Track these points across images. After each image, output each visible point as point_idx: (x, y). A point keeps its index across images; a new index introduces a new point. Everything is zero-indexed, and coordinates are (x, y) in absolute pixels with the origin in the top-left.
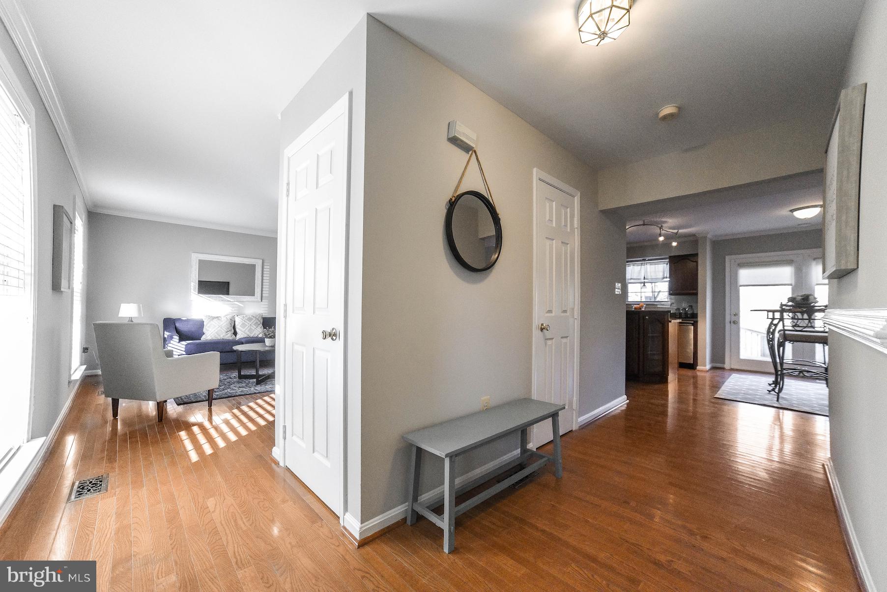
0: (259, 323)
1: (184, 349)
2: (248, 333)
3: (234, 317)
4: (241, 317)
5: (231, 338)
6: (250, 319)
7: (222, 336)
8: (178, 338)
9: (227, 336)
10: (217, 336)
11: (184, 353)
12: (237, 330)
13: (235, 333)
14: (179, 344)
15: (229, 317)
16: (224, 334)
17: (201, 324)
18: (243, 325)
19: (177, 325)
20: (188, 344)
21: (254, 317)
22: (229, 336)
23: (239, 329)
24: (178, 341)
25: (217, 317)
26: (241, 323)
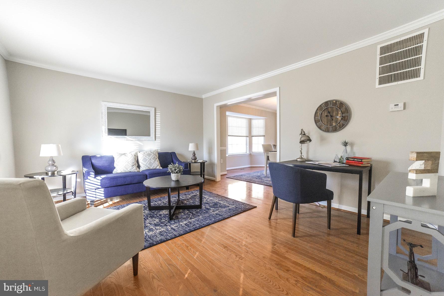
0: (156, 157)
1: (99, 184)
2: (149, 166)
3: (136, 153)
4: (142, 153)
5: (136, 171)
6: (149, 155)
7: (129, 169)
8: (93, 174)
9: (133, 169)
10: (125, 169)
11: (100, 187)
12: (140, 164)
13: (139, 166)
14: (95, 180)
15: (133, 153)
16: (131, 168)
17: (112, 160)
18: (145, 160)
19: (93, 161)
20: (103, 179)
21: (152, 153)
22: (134, 169)
23: (142, 163)
24: (94, 176)
25: (124, 154)
26: (143, 158)
